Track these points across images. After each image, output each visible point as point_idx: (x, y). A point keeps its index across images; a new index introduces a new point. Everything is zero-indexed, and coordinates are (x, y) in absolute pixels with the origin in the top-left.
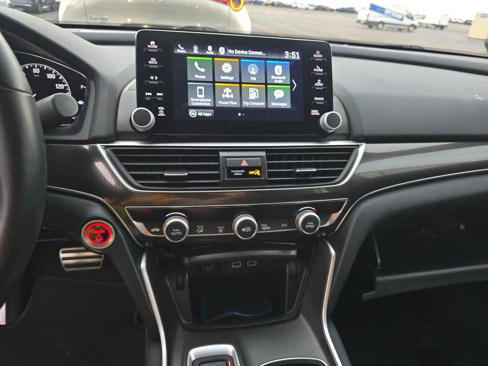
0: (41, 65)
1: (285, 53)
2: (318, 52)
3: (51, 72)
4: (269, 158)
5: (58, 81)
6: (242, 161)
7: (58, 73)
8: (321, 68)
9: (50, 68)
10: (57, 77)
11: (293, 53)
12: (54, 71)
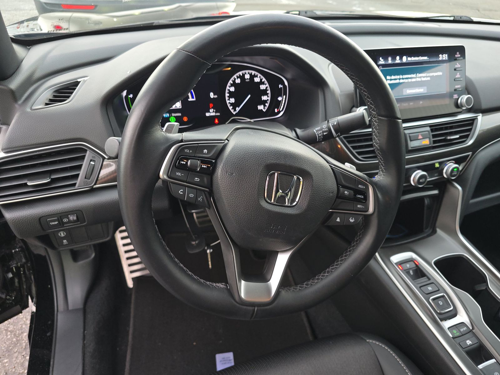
0: (250, 71)
1: (440, 56)
2: (458, 53)
3: (257, 76)
4: (432, 130)
5: (262, 83)
6: (418, 136)
7: (262, 77)
8: (459, 65)
9: (256, 73)
10: (261, 80)
11: (444, 55)
12: (259, 75)
